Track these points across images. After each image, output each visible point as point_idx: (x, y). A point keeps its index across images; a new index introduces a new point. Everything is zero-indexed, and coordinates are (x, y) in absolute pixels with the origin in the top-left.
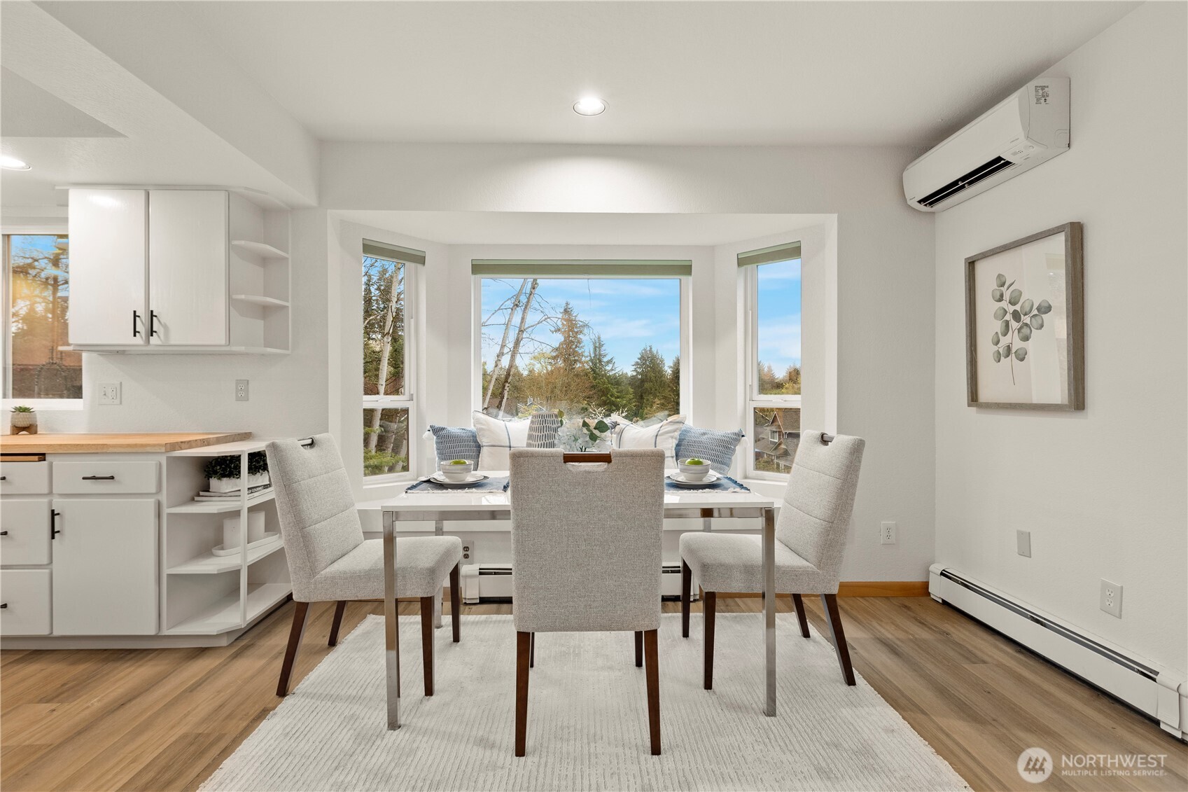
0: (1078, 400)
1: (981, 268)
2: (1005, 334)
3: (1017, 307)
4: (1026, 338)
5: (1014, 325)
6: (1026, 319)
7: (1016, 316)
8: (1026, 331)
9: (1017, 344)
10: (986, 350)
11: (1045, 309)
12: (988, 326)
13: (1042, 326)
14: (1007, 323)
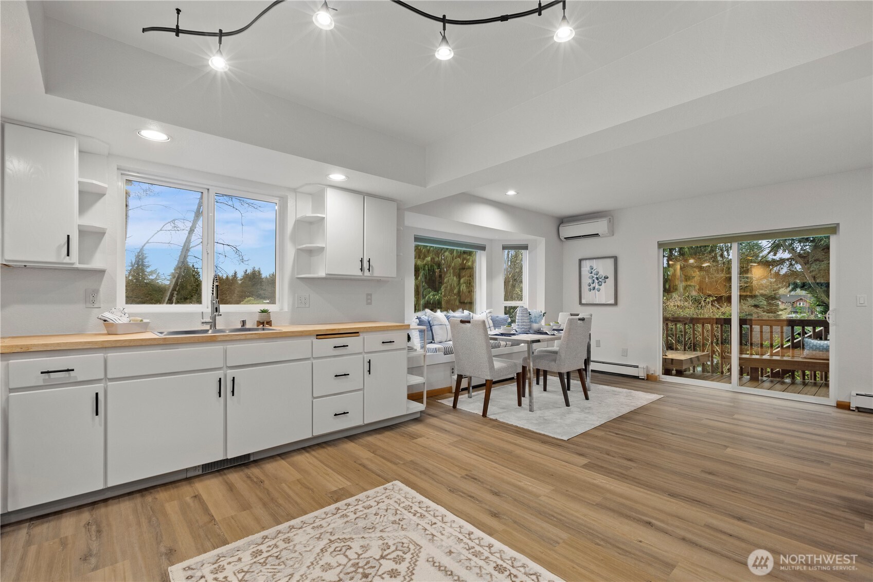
0: (616, 303)
1: (584, 263)
2: (593, 283)
3: (597, 276)
4: (601, 285)
5: (596, 281)
6: (601, 280)
7: (597, 279)
8: (600, 283)
9: (597, 287)
10: (585, 288)
11: (606, 278)
12: (586, 280)
13: (605, 282)
14: (594, 280)
